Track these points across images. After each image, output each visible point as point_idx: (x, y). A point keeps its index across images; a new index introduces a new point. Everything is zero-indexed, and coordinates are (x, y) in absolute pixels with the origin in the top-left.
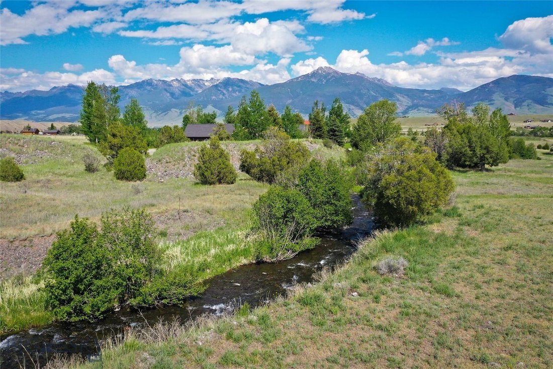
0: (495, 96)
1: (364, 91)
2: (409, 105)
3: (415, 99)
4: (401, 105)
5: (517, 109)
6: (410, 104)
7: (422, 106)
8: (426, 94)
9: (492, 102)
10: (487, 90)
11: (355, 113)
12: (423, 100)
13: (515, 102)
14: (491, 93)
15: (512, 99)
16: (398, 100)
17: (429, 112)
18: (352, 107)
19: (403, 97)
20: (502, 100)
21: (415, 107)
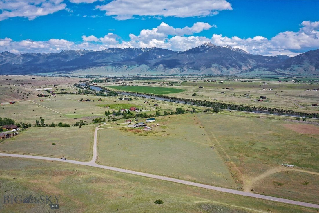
0: (304, 62)
1: (229, 57)
2: (254, 65)
3: (259, 62)
4: (250, 65)
5: (316, 70)
6: (256, 65)
7: (262, 66)
8: (266, 59)
9: (302, 65)
10: (300, 58)
11: (223, 70)
12: (263, 62)
13: (316, 65)
14: (303, 59)
15: (314, 64)
16: (249, 62)
17: (264, 70)
18: (221, 66)
19: (252, 61)
20: (308, 64)
21: (258, 67)
